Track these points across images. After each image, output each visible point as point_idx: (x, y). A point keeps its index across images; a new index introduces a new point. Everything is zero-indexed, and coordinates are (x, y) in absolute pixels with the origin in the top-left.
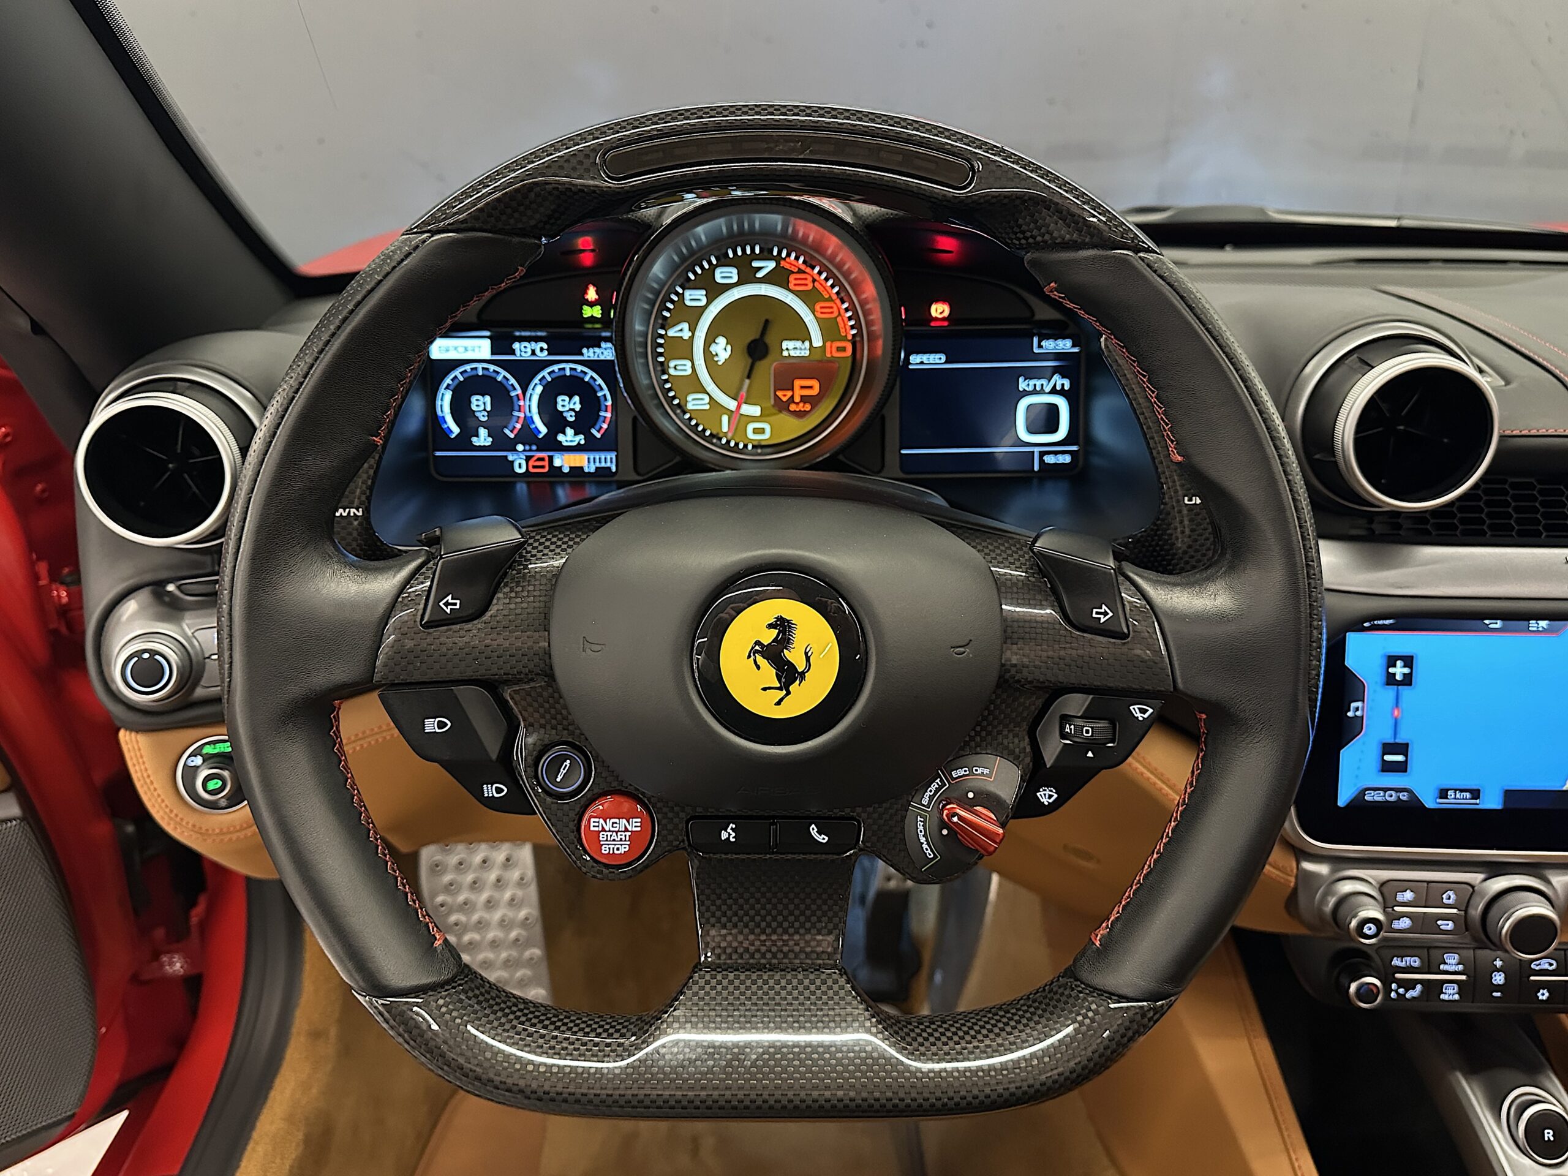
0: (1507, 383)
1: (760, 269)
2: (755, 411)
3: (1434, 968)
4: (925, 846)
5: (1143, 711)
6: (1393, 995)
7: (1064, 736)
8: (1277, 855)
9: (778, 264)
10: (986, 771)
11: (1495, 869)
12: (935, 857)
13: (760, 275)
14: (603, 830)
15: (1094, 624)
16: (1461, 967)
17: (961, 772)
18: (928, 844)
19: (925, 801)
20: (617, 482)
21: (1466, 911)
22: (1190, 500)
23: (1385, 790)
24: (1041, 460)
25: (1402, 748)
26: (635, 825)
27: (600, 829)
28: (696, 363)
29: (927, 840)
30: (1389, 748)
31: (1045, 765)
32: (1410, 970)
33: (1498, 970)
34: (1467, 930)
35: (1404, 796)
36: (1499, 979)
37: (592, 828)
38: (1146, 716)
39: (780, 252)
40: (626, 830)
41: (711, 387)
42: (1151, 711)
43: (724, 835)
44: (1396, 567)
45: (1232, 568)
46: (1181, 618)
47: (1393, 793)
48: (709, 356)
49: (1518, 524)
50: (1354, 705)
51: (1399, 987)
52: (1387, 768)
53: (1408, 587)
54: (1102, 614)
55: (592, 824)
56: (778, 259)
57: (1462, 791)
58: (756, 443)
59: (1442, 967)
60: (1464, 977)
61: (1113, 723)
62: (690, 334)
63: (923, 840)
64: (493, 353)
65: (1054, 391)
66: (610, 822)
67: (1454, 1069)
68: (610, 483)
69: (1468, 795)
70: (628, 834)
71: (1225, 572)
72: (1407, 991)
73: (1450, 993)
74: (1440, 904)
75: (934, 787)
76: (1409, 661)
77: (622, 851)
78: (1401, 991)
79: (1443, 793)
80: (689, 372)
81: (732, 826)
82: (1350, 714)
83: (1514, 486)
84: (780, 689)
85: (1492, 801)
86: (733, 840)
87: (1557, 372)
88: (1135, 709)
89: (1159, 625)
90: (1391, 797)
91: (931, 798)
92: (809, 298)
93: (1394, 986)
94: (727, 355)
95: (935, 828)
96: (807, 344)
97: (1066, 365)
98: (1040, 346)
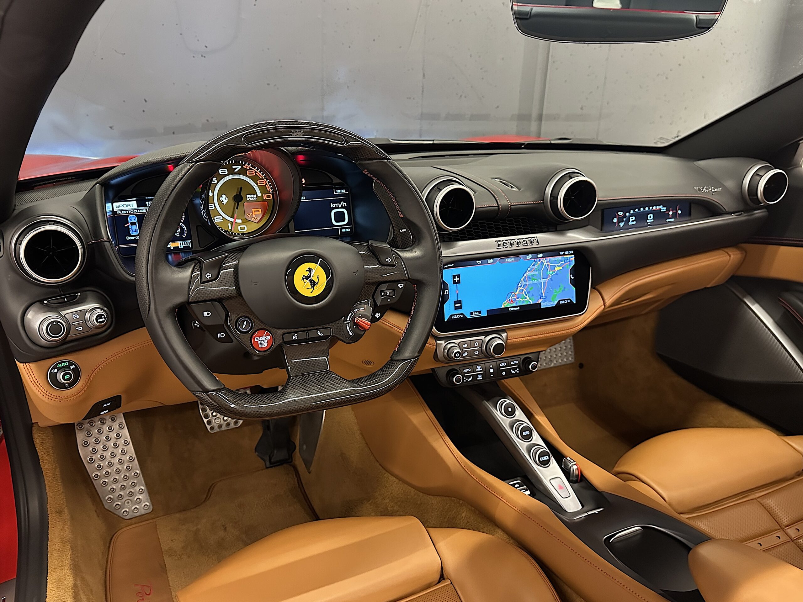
0: (475, 193)
1: (236, 168)
2: (240, 221)
3: (475, 371)
4: (349, 332)
5: (401, 285)
6: (465, 381)
7: (382, 296)
8: (430, 340)
9: (242, 167)
10: (363, 309)
11: (487, 334)
12: (353, 334)
13: (236, 171)
14: (259, 340)
15: (387, 263)
16: (481, 369)
17: (357, 310)
18: (350, 331)
19: (348, 320)
20: (192, 251)
21: (481, 347)
22: (401, 231)
23: (457, 315)
24: (341, 231)
25: (460, 302)
26: (268, 338)
27: (258, 340)
28: (215, 205)
29: (350, 330)
30: (456, 302)
31: (377, 305)
32: (468, 372)
33: (491, 368)
34: (482, 353)
35: (462, 316)
36: (492, 371)
37: (256, 340)
38: (402, 287)
39: (242, 162)
40: (266, 340)
41: (222, 213)
42: (403, 285)
43: (294, 338)
44: (452, 248)
45: (418, 244)
46: (408, 259)
47: (459, 315)
48: (220, 202)
49: (482, 234)
50: (446, 291)
51: (466, 378)
52: (456, 308)
53: (456, 253)
54: (389, 260)
55: (255, 339)
56: (242, 165)
57: (476, 312)
58: (242, 233)
59: (477, 370)
60: (483, 372)
61: (394, 290)
62: (212, 194)
63: (349, 330)
64: (137, 207)
65: (342, 207)
66: (261, 338)
67: (483, 400)
68: (190, 252)
69: (478, 313)
70: (267, 341)
71: (417, 246)
72: (468, 379)
73: (480, 377)
74: (474, 347)
75: (350, 315)
76: (459, 276)
77: (265, 346)
78: (467, 379)
79: (472, 314)
80: (214, 208)
81: (296, 334)
82: (445, 294)
83: (480, 223)
84: (312, 288)
85: (484, 314)
86: (296, 338)
87: (488, 188)
88: (399, 285)
89: (403, 262)
90: (458, 317)
91: (350, 318)
92: (255, 179)
93: (465, 378)
94: (226, 201)
95: (352, 326)
96: (255, 195)
97: (345, 198)
98: (336, 192)
